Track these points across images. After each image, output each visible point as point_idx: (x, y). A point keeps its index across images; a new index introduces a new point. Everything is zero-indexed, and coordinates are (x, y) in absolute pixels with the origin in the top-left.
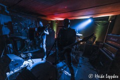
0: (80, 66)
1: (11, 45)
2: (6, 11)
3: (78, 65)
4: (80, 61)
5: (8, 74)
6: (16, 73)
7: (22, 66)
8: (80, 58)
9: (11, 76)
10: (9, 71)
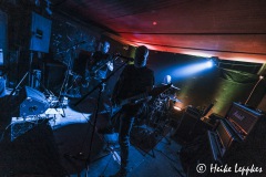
0: (154, 157)
1: (39, 73)
2: (48, 9)
3: (151, 152)
4: (159, 147)
5: (14, 119)
6: (28, 123)
7: (43, 116)
8: (164, 140)
9: (17, 125)
10: (18, 116)
